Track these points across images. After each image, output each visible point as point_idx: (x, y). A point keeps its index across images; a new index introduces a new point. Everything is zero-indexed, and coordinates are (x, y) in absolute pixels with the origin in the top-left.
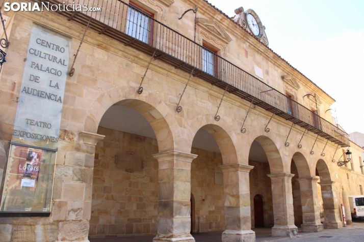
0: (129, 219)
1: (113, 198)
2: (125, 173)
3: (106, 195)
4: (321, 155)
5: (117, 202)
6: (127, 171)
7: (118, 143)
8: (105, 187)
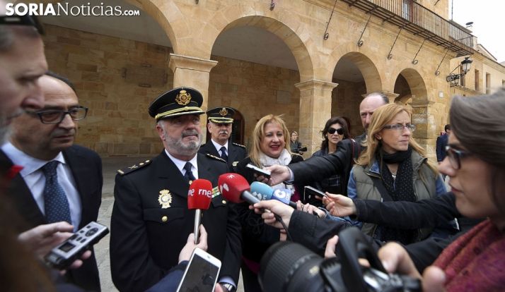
0: (143, 139)
1: (120, 115)
2: (138, 87)
3: (109, 112)
4: (413, 62)
5: (125, 120)
6: (140, 85)
7: (127, 54)
8: (107, 104)
